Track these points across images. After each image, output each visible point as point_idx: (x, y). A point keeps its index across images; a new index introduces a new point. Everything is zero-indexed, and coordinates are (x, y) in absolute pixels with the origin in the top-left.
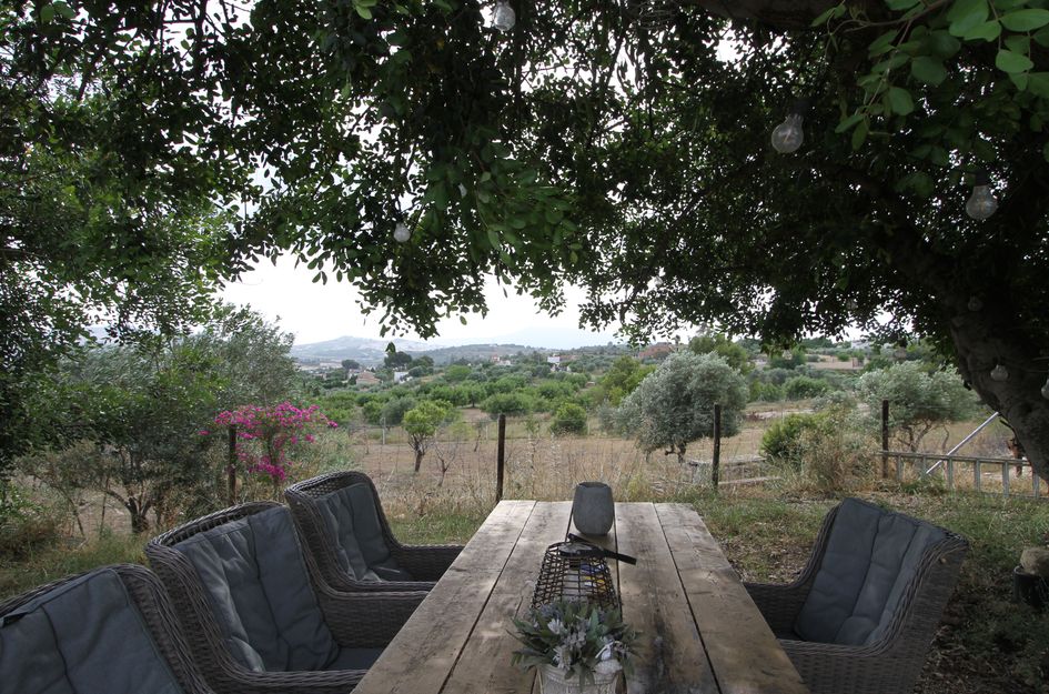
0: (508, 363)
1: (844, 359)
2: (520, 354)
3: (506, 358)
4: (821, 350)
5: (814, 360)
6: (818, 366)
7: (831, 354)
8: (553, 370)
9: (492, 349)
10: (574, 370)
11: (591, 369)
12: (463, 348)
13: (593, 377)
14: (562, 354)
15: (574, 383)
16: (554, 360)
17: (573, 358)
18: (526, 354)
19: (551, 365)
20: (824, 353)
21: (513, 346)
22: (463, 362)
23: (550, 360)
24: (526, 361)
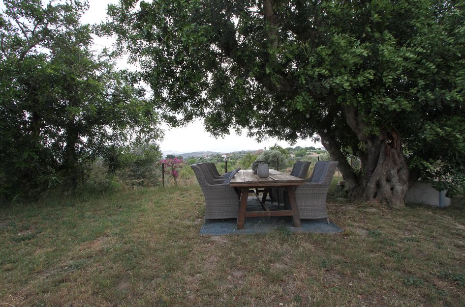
0: (209, 157)
1: (318, 153)
2: (212, 155)
3: (208, 156)
4: (311, 151)
5: (310, 154)
6: (311, 156)
7: (315, 152)
8: (224, 159)
9: (203, 153)
10: (231, 159)
11: (237, 159)
12: (192, 153)
13: (238, 161)
14: (226, 154)
15: (231, 163)
16: (225, 156)
17: (231, 155)
18: (215, 154)
19: (223, 158)
20: (313, 152)
21: (210, 152)
22: (193, 158)
23: (223, 156)
24: (215, 157)
